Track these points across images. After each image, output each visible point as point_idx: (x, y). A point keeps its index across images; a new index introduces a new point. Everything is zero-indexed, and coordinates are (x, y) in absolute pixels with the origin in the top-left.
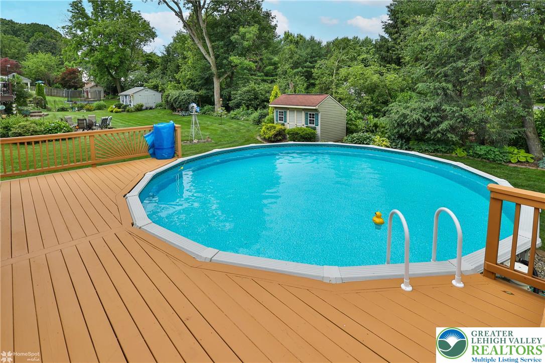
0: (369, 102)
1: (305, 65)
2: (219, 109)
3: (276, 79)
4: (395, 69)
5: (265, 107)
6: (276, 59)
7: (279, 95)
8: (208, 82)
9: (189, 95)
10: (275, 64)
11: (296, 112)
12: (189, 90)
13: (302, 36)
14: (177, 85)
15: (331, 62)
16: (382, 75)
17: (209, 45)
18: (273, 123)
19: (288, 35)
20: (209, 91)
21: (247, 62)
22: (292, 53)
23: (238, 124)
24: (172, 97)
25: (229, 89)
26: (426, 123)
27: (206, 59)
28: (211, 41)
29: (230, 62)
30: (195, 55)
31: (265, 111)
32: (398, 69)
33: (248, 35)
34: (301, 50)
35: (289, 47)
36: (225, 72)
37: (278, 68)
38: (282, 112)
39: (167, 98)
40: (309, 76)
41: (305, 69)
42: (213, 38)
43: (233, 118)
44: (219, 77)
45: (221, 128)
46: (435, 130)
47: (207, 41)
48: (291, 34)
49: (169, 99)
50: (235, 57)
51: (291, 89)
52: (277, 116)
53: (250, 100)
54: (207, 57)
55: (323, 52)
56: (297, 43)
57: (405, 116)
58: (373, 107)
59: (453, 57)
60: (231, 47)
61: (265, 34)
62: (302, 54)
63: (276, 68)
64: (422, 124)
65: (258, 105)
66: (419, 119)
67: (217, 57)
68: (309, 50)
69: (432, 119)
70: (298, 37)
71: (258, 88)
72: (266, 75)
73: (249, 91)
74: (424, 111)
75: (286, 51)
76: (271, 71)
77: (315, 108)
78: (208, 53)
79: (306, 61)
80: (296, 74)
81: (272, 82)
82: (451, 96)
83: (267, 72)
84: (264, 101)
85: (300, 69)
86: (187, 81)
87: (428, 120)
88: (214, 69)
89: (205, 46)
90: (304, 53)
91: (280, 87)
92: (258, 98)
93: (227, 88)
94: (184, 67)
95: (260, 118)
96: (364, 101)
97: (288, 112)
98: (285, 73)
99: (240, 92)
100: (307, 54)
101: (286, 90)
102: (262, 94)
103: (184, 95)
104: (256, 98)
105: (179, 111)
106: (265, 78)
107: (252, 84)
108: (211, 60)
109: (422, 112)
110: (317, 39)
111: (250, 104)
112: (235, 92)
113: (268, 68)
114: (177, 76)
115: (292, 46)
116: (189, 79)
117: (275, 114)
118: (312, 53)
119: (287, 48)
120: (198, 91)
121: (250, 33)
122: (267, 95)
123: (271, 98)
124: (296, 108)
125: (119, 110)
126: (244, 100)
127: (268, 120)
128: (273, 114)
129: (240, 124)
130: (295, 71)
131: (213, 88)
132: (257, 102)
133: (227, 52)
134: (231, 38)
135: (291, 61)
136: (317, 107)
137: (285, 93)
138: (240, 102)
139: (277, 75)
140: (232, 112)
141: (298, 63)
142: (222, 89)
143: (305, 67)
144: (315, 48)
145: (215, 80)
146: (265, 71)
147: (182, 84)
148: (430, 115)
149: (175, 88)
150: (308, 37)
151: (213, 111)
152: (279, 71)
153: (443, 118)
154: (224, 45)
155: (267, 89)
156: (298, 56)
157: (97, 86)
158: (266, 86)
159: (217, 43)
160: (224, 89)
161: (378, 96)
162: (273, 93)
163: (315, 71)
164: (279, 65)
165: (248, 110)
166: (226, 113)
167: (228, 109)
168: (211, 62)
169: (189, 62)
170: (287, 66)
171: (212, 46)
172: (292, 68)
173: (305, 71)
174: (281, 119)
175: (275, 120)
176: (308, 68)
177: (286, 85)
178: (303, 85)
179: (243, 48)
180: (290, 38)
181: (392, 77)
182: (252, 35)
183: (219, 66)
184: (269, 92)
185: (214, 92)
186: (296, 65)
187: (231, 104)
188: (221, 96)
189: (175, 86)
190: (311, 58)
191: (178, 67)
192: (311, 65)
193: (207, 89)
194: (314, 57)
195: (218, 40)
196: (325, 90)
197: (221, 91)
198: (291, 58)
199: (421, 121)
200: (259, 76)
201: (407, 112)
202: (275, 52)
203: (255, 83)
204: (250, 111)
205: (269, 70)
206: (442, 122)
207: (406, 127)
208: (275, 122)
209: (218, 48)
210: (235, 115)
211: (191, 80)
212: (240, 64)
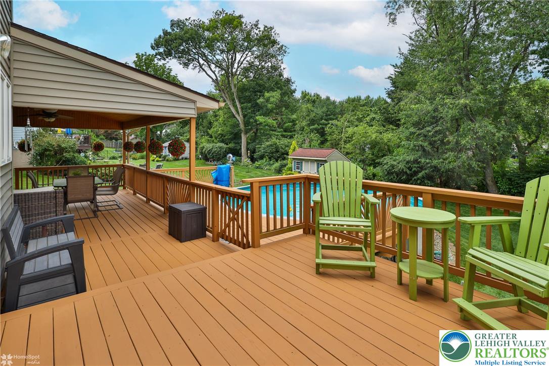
0: (370, 156)
1: (321, 122)
2: (245, 160)
3: (295, 135)
4: (393, 129)
5: (284, 159)
6: (294, 116)
7: (297, 148)
8: (236, 137)
9: (220, 148)
10: (293, 121)
11: (310, 163)
12: (220, 144)
13: (318, 95)
14: (209, 139)
15: (341, 122)
16: (381, 134)
17: (239, 106)
18: (292, 171)
19: (305, 95)
20: (237, 145)
21: (270, 121)
22: (309, 111)
23: (262, 172)
24: (207, 149)
25: (254, 143)
26: (408, 172)
27: (236, 118)
28: (241, 103)
29: (256, 121)
30: (226, 114)
31: (285, 162)
32: (396, 129)
33: (272, 100)
34: (317, 109)
35: (306, 106)
36: (251, 129)
37: (296, 124)
38: (299, 163)
39: (202, 150)
40: (322, 133)
41: (321, 126)
42: (242, 101)
43: (257, 168)
44: (246, 133)
45: (248, 175)
46: (415, 178)
47: (237, 103)
48: (308, 93)
49: (204, 150)
50: (260, 117)
51: (306, 145)
52: (295, 166)
53: (272, 153)
54: (237, 116)
55: (338, 110)
56: (314, 102)
57: (393, 166)
58: (374, 160)
59: (428, 122)
60: (257, 108)
61: (286, 98)
62: (318, 113)
63: (294, 125)
64: (406, 173)
65: (278, 157)
66: (403, 169)
67: (244, 116)
68: (325, 109)
69: (414, 169)
70: (314, 96)
71: (279, 142)
72: (285, 131)
73: (271, 145)
74: (408, 162)
75: (304, 109)
76: (290, 127)
77: (324, 159)
78: (238, 112)
79: (322, 119)
80: (312, 131)
81: (291, 137)
82: (428, 151)
83: (286, 128)
84: (283, 154)
85: (316, 126)
86: (219, 136)
87: (411, 170)
88: (242, 126)
89: (235, 106)
90: (320, 111)
91: (298, 142)
92: (278, 152)
93: (252, 142)
94: (216, 123)
95: (280, 168)
96: (367, 155)
97: (304, 162)
98: (302, 129)
99: (264, 146)
100: (323, 112)
101: (303, 145)
102: (282, 148)
103: (217, 148)
104: (277, 151)
105: (211, 161)
106: (284, 133)
107: (274, 140)
108: (240, 118)
109: (406, 164)
110: (332, 98)
111: (272, 156)
112: (259, 146)
113: (287, 125)
114: (210, 132)
115: (309, 106)
116: (220, 134)
117: (293, 164)
118: (327, 111)
119: (305, 107)
120: (227, 144)
121: (273, 97)
122: (287, 148)
123: (290, 151)
124: (310, 159)
125: (161, 159)
126: (266, 153)
127: (287, 168)
128: (291, 164)
129: (264, 173)
130: (311, 127)
131: (241, 143)
132: (278, 155)
133: (254, 112)
134: (258, 101)
135: (308, 118)
136: (326, 159)
137: (301, 147)
138: (264, 155)
139: (295, 131)
140: (256, 162)
141: (314, 121)
142: (248, 144)
143: (321, 124)
144: (330, 107)
145: (243, 135)
146: (284, 127)
147: (214, 138)
148: (412, 166)
149: (209, 142)
150: (323, 97)
151: (240, 162)
152: (297, 127)
153: (422, 168)
154: (251, 106)
155: (286, 144)
156: (314, 114)
157: (136, 138)
158: (285, 141)
159: (245, 105)
160: (250, 143)
161: (379, 151)
162: (292, 147)
163: (327, 129)
164: (297, 122)
165: (270, 161)
166: (251, 163)
167: (253, 160)
168: (239, 120)
169: (220, 119)
170: (304, 123)
171: (242, 107)
172: (309, 125)
173: (320, 128)
174: (298, 168)
175: (293, 169)
176: (323, 125)
177: (302, 141)
178: (317, 141)
179: (267, 109)
180: (307, 97)
181: (389, 136)
182: (275, 100)
183: (246, 124)
184: (288, 146)
185: (241, 146)
186: (312, 122)
187: (255, 156)
188: (248, 149)
189: (209, 140)
190: (326, 116)
191: (210, 123)
192: (327, 122)
193: (235, 143)
194: (329, 115)
195: (246, 102)
196: (335, 145)
197: (247, 145)
198: (308, 115)
199: (404, 170)
200: (278, 132)
201: (395, 163)
202: (293, 111)
203: (276, 139)
204: (271, 162)
205: (288, 126)
206: (421, 172)
207: (394, 175)
208: (293, 170)
209: (246, 109)
210: (259, 165)
211: (222, 135)
212: (264, 122)
